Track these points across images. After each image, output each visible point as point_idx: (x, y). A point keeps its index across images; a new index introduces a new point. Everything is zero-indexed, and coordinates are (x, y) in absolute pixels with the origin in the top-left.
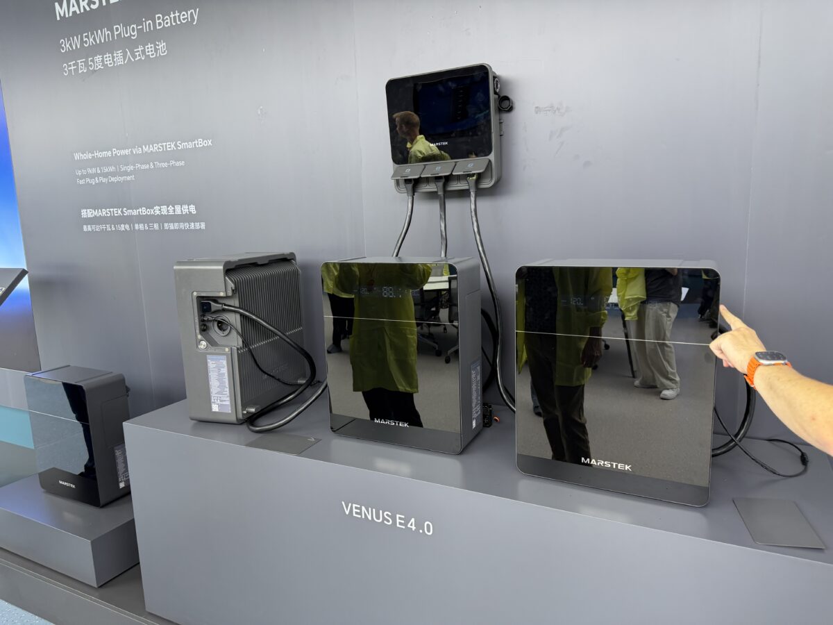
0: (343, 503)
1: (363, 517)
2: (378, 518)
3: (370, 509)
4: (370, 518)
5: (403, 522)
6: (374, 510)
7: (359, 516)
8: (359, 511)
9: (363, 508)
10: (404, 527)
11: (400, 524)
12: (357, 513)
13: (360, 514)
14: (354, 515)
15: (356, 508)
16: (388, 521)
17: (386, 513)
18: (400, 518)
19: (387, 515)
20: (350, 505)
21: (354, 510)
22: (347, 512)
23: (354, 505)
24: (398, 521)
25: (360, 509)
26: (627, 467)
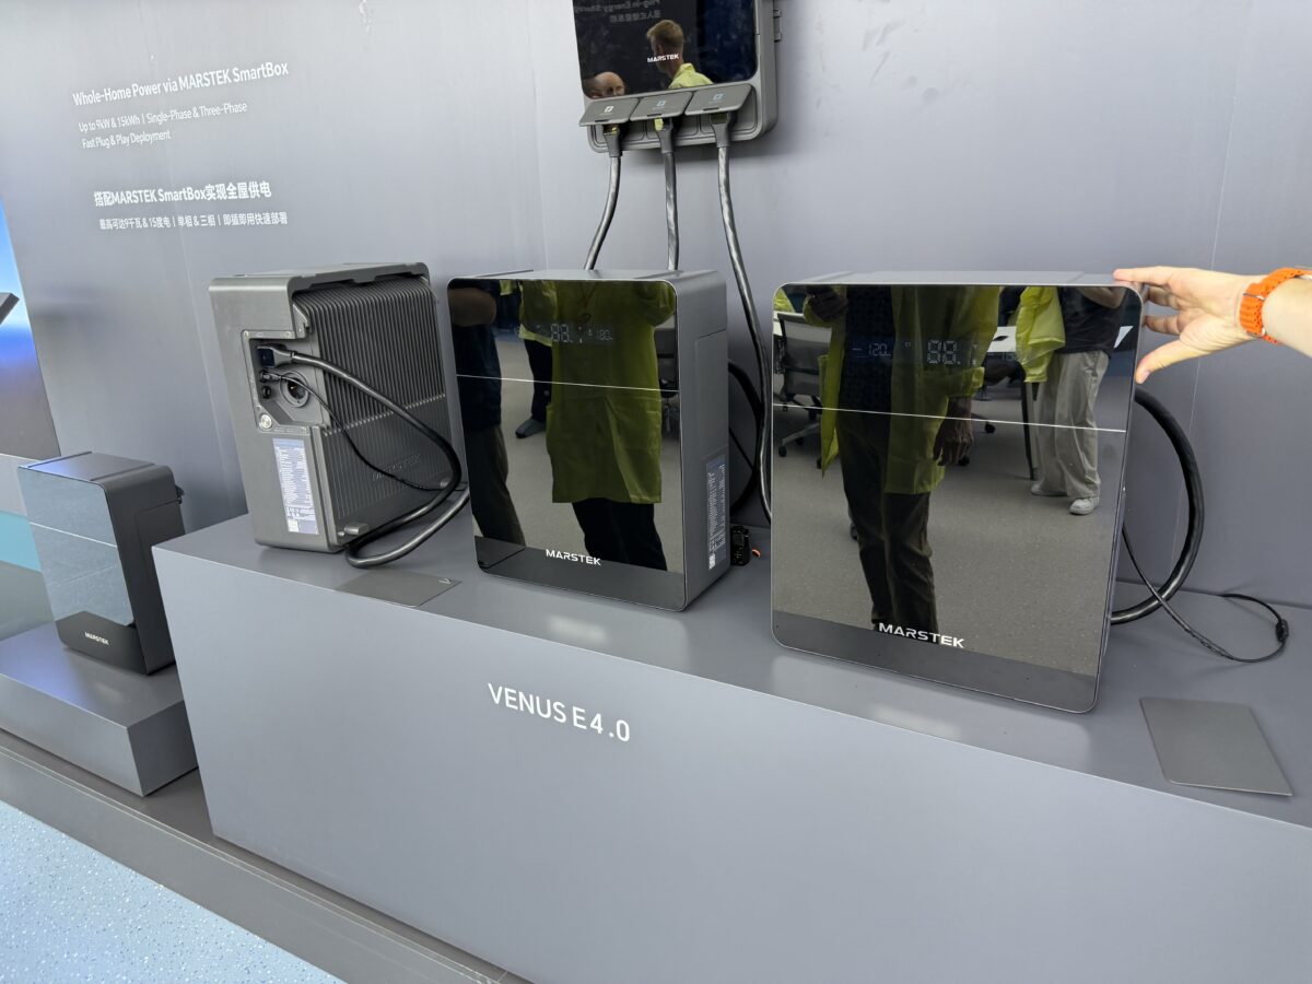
0: (490, 685)
1: (522, 708)
2: (545, 712)
3: (531, 697)
4: (532, 711)
5: (583, 718)
6: (538, 698)
7: (516, 708)
8: (514, 699)
9: (521, 695)
10: (584, 727)
11: (579, 722)
12: (511, 702)
13: (517, 703)
14: (508, 705)
15: (510, 694)
16: (560, 717)
17: (556, 704)
18: (579, 713)
19: (559, 707)
20: (501, 688)
21: (508, 698)
22: (497, 701)
23: (507, 690)
24: (576, 717)
25: (517, 696)
26: (957, 642)
